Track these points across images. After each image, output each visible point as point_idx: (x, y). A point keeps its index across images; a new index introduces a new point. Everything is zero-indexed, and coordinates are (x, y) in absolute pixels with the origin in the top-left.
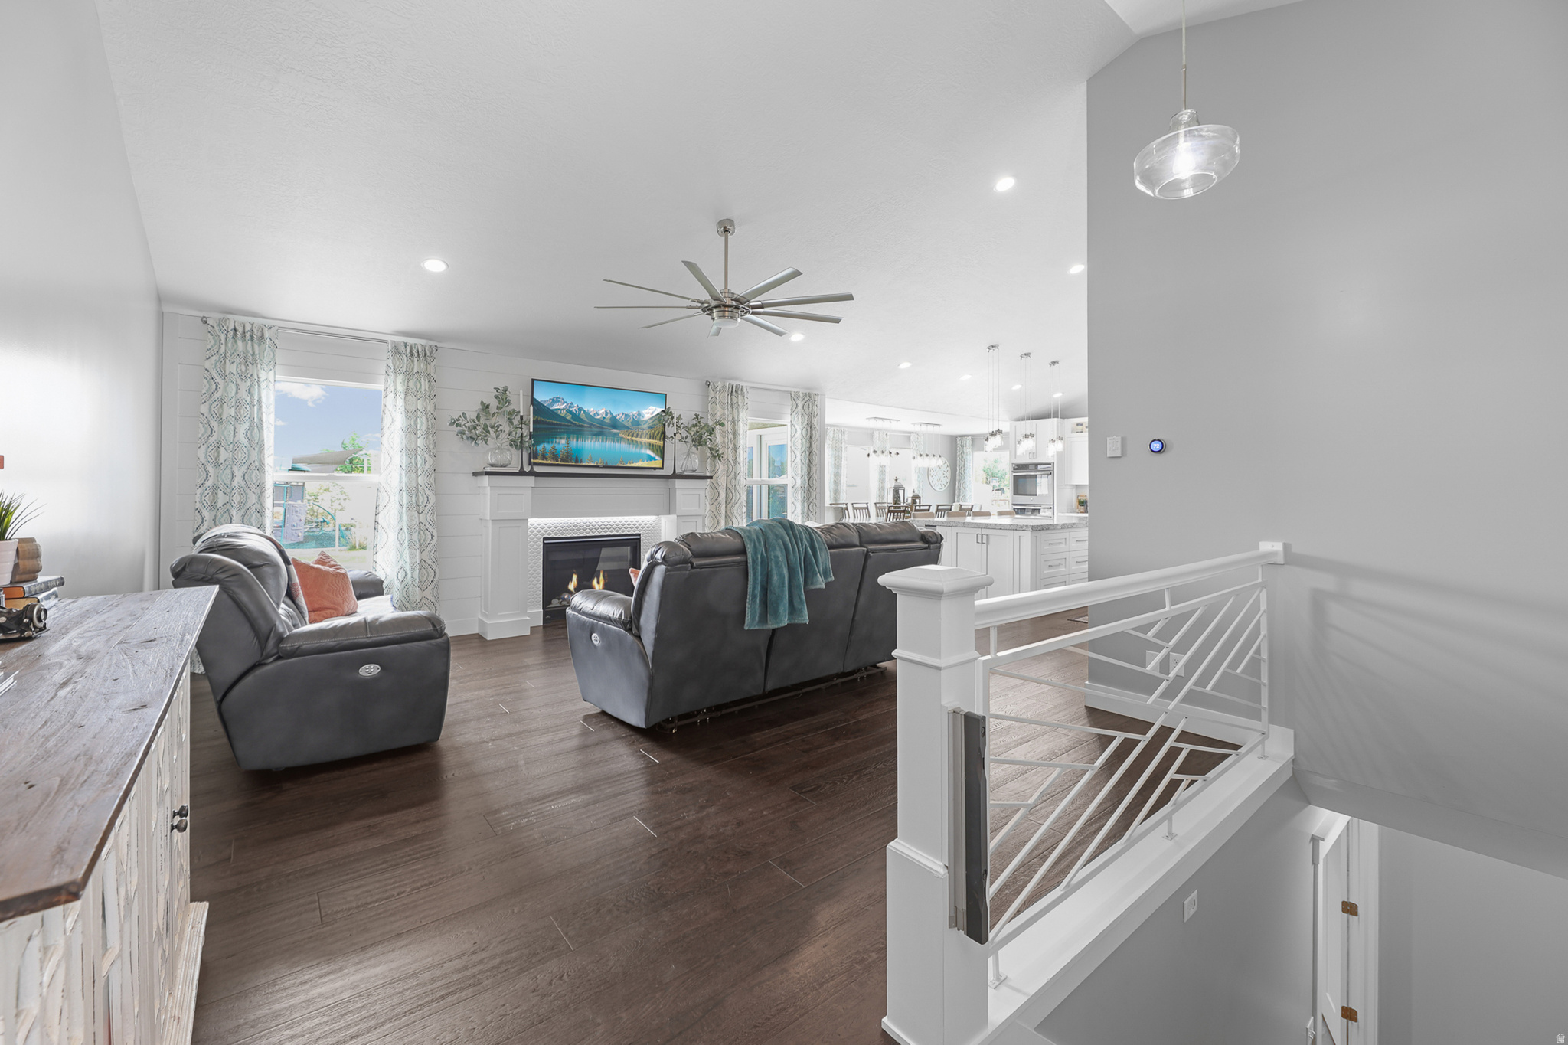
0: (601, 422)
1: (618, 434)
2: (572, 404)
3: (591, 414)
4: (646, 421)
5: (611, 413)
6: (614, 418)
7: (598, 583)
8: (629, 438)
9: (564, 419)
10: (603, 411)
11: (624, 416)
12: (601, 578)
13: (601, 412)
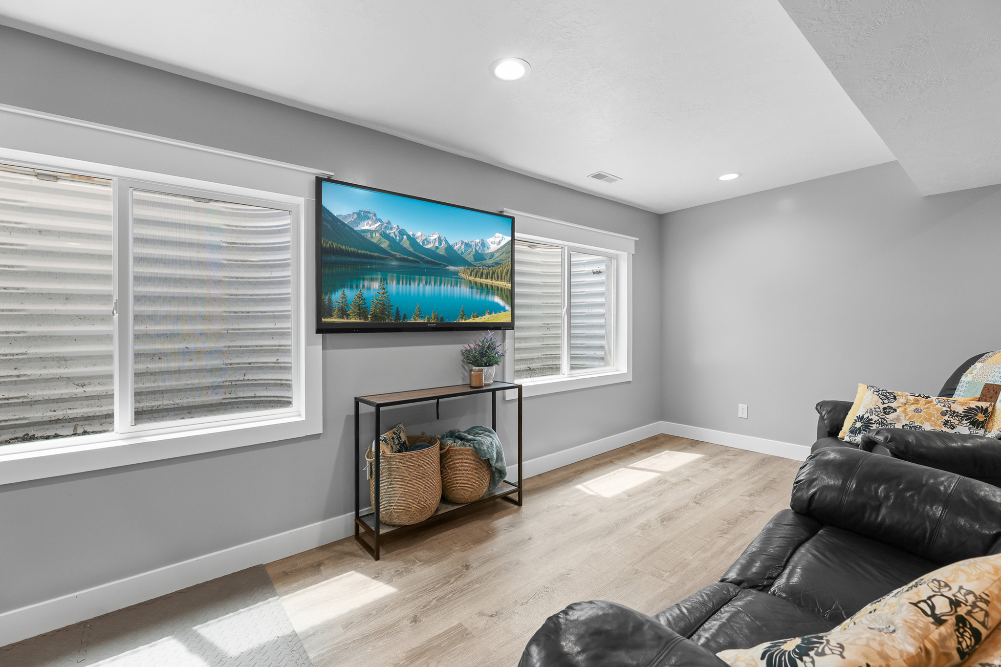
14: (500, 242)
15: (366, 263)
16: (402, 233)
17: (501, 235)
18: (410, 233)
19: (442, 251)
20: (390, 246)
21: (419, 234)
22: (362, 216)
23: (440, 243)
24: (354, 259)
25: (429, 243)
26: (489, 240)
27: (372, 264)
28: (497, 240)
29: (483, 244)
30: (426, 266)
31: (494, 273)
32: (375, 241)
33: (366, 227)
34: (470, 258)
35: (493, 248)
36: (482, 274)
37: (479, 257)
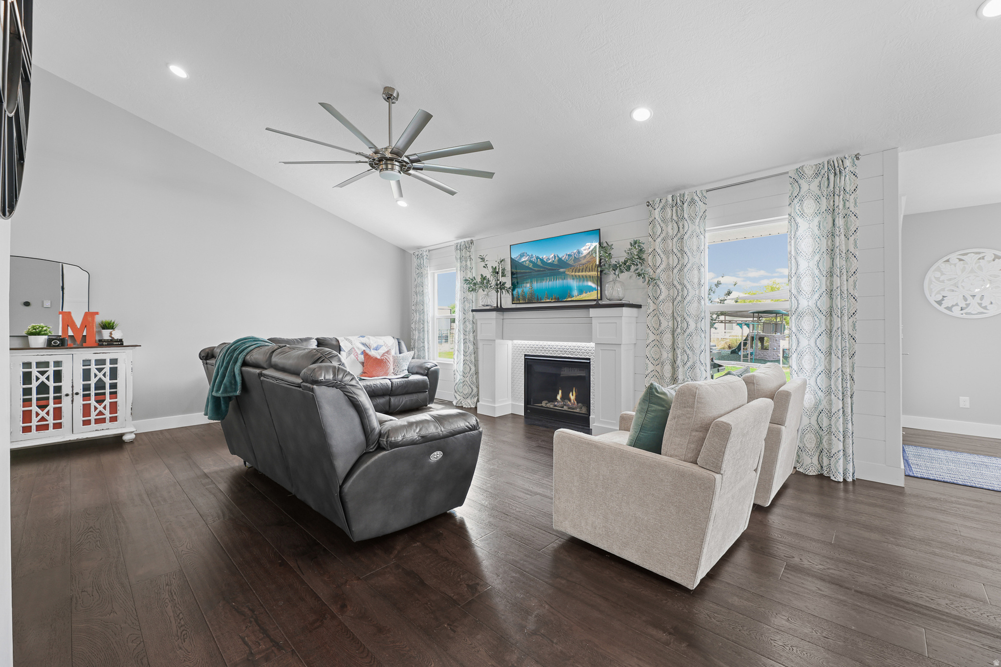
0: (551, 264)
1: (564, 272)
2: (532, 255)
3: (545, 260)
4: (585, 257)
5: (558, 256)
6: (560, 260)
7: (573, 395)
8: (573, 273)
9: (528, 268)
10: (552, 255)
11: (567, 257)
12: (574, 392)
13: (551, 257)
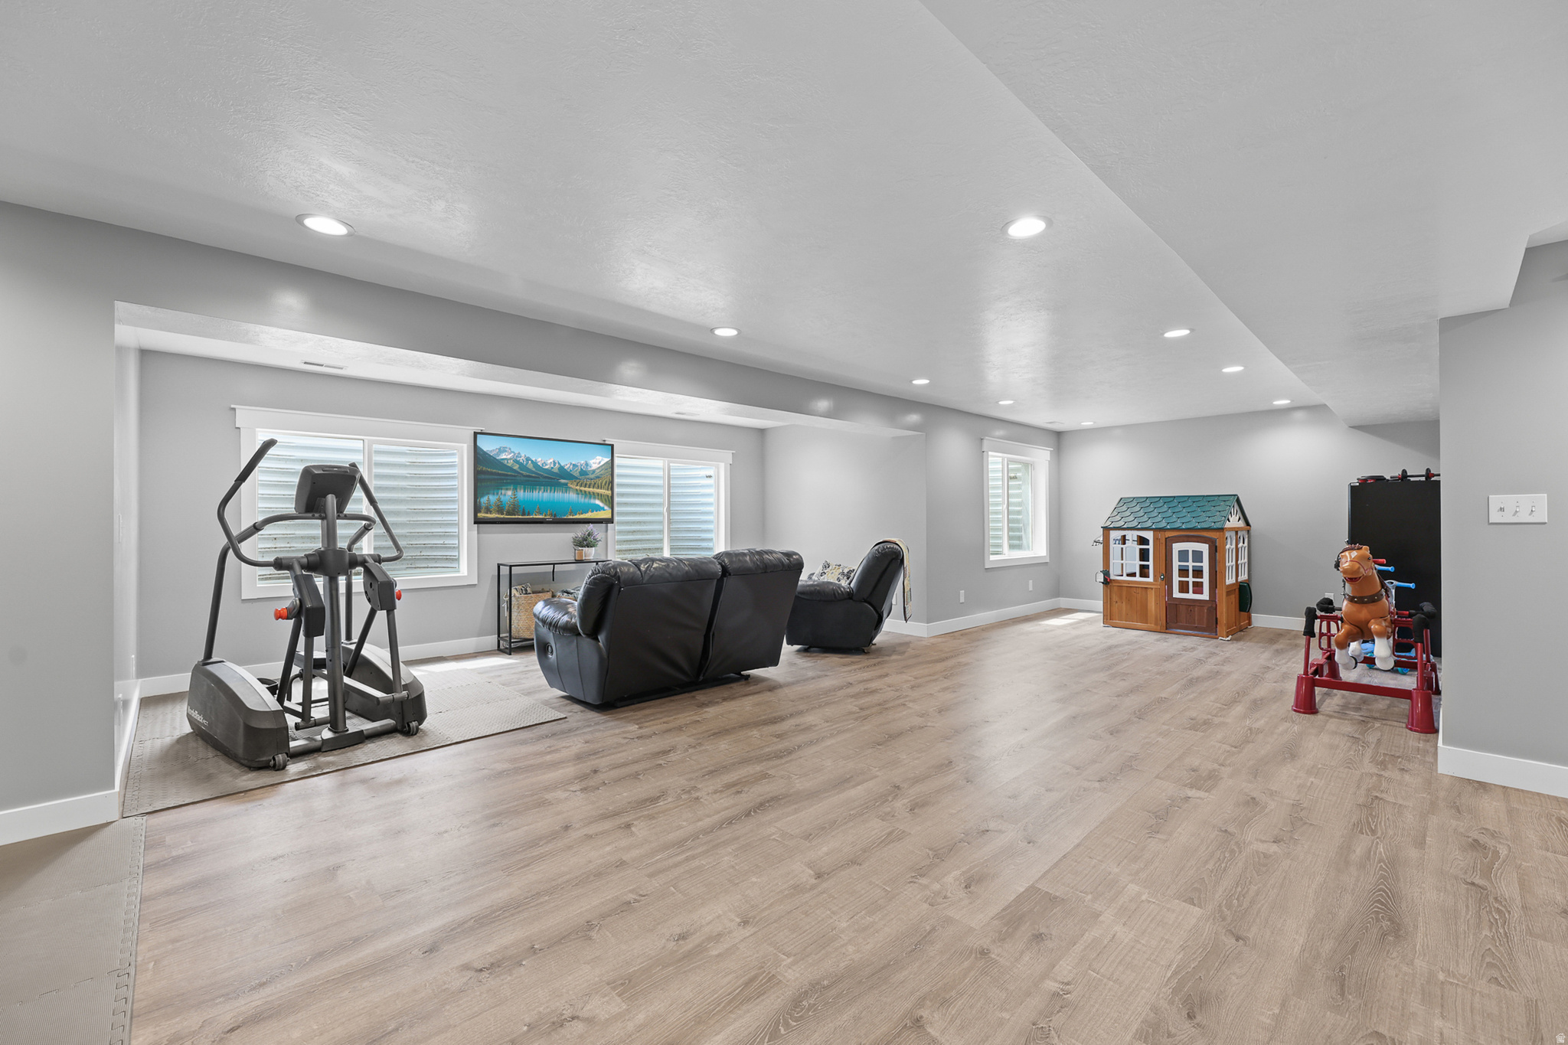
14: (600, 463)
15: (503, 479)
16: (528, 459)
17: (601, 458)
18: (534, 459)
19: (556, 470)
20: (519, 468)
21: (540, 459)
22: (501, 450)
23: (555, 465)
24: (496, 477)
25: (546, 465)
26: (591, 462)
27: (507, 479)
28: (598, 461)
29: (587, 464)
30: (544, 480)
31: (595, 484)
32: (510, 465)
33: (505, 457)
34: (576, 474)
35: (594, 466)
36: (586, 484)
37: (583, 473)
